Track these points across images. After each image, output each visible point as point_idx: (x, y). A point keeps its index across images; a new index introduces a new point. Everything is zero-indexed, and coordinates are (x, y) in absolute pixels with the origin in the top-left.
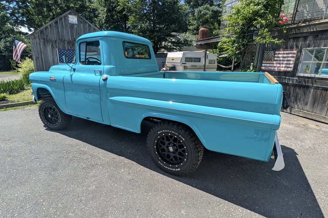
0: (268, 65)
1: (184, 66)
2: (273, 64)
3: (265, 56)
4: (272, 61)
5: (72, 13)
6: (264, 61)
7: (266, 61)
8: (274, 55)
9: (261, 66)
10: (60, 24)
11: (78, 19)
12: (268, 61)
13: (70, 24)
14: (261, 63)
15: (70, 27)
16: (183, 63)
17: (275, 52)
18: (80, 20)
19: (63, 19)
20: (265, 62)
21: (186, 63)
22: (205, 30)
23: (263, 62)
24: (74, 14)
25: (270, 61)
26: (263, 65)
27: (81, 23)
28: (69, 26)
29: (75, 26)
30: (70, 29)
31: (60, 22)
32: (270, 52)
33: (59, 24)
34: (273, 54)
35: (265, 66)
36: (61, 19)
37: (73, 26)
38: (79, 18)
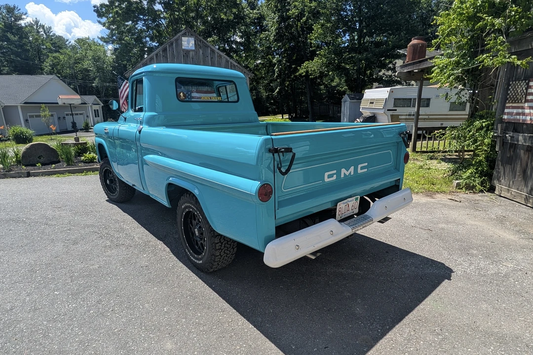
0: (515, 111)
1: (392, 116)
2: (523, 108)
3: (511, 92)
4: (521, 102)
5: (187, 34)
6: (509, 103)
7: (512, 102)
8: (527, 89)
9: (503, 113)
10: (170, 52)
11: (195, 41)
12: (515, 103)
13: (184, 50)
14: (504, 107)
15: (184, 56)
16: (388, 110)
17: (528, 84)
18: (199, 43)
19: (174, 44)
20: (511, 105)
21: (396, 110)
22: (419, 44)
23: (507, 105)
24: (190, 34)
25: (518, 102)
26: (506, 111)
27: (201, 48)
28: (182, 53)
29: (191, 53)
30: (184, 58)
31: (171, 50)
32: (520, 84)
33: (168, 52)
34: (524, 88)
35: (508, 114)
36: (172, 44)
37: (189, 53)
38: (197, 41)
